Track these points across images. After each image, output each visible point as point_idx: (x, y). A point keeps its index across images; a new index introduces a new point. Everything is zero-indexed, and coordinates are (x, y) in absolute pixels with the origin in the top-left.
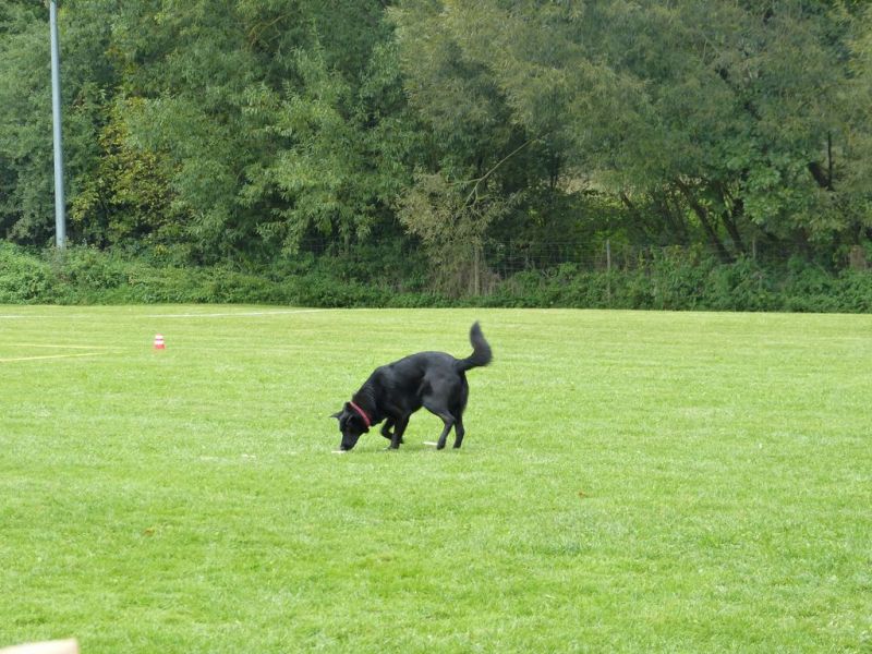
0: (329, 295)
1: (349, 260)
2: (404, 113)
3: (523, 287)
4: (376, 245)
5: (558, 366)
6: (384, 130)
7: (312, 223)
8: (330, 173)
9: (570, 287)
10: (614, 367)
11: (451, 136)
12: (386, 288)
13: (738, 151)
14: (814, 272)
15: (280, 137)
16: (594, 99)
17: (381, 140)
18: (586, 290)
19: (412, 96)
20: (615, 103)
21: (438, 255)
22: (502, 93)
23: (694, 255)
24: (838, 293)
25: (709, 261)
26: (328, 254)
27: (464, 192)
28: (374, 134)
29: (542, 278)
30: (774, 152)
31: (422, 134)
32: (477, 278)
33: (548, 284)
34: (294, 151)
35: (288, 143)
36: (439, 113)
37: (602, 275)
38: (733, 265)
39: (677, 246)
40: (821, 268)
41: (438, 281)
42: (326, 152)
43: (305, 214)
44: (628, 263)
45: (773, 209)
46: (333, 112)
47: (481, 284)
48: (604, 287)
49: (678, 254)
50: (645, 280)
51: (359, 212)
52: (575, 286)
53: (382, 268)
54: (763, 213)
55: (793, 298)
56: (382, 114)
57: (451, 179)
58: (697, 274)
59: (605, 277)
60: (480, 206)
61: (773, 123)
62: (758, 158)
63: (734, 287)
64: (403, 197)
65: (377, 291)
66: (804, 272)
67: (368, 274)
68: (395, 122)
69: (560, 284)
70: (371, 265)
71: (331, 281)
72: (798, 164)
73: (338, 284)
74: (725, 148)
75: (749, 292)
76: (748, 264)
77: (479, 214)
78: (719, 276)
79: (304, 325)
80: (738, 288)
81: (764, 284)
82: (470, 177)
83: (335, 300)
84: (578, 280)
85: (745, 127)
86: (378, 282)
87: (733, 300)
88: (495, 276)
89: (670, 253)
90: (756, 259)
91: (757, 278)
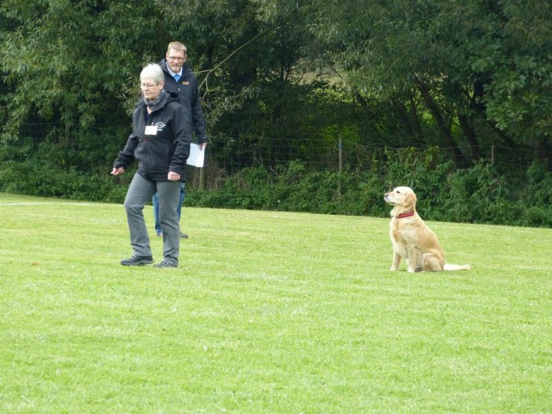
0: (47, 183)
1: (69, 148)
3: (249, 183)
4: (98, 133)
5: (298, 290)
6: (113, 14)
7: (33, 108)
8: (55, 57)
9: (299, 186)
10: (359, 295)
11: (184, 24)
13: (483, 53)
15: (5, 18)
17: (110, 25)
18: (315, 189)
23: (429, 158)
26: (48, 140)
28: (103, 18)
29: (269, 176)
30: (519, 55)
31: (153, 21)
33: (276, 181)
34: (19, 33)
35: (11, 25)
37: (333, 175)
38: (470, 170)
39: (412, 148)
42: (53, 36)
44: (360, 164)
45: (517, 115)
47: (205, 179)
48: (335, 187)
49: (413, 157)
50: (376, 182)
51: (82, 99)
52: (305, 184)
53: (104, 158)
54: (506, 118)
55: (533, 208)
58: (433, 178)
59: (337, 178)
60: (211, 98)
61: (520, 26)
62: (503, 61)
63: (471, 193)
64: (130, 86)
65: (96, 181)
66: (544, 182)
67: (89, 162)
68: (125, 7)
69: (288, 182)
70: (92, 154)
71: (50, 169)
72: (543, 70)
73: (57, 172)
74: (469, 49)
75: (487, 199)
76: (487, 169)
77: (209, 106)
78: (456, 180)
79: (19, 224)
80: (475, 195)
81: (503, 192)
82: (200, 67)
83: (53, 189)
84: (308, 179)
85: (490, 28)
86: (98, 172)
87: (469, 207)
88: (221, 170)
89: (405, 155)
90: (495, 165)
91: (495, 186)
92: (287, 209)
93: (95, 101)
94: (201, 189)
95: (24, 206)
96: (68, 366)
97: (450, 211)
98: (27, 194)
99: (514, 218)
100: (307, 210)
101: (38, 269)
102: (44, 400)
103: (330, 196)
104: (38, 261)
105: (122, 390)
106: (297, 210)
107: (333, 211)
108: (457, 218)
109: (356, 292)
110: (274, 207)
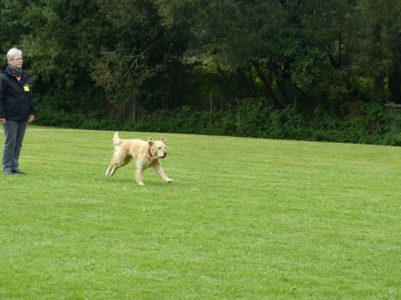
0: (48, 119)
1: (60, 99)
2: (96, 16)
3: (161, 118)
4: (76, 91)
5: (192, 177)
6: (84, 25)
7: (40, 77)
8: (51, 49)
9: (188, 119)
10: (226, 180)
11: (124, 30)
12: (81, 116)
13: (290, 46)
14: (330, 117)
15: (23, 27)
16: (208, 12)
17: (82, 31)
18: (197, 121)
19: (102, 6)
20: (221, 15)
21: (113, 98)
22: (155, 7)
23: (260, 104)
24: (343, 129)
25: (270, 108)
26: (48, 95)
27: (129, 64)
28: (79, 27)
29: (172, 114)
30: (310, 47)
31: (106, 28)
32: (134, 112)
33: (175, 117)
34: (31, 36)
35: (27, 31)
36: (117, 17)
37: (207, 113)
38: (283, 111)
39: (251, 98)
40: (334, 114)
41: (112, 112)
42: (49, 37)
43: (36, 71)
44: (222, 107)
45: (308, 80)
46: (55, 14)
47: (136, 116)
48: (208, 120)
49: (251, 103)
50: (231, 117)
51: (67, 72)
52: (191, 119)
53: (79, 104)
54: (302, 82)
55: (318, 131)
56: (83, 16)
57: (122, 55)
58: (263, 115)
59: (209, 115)
60: (139, 71)
61: (310, 31)
62: (301, 50)
63: (284, 123)
64: (94, 64)
65: (75, 117)
66: (324, 117)
67: (71, 107)
68: (91, 20)
69: (182, 117)
70: (73, 102)
71: (50, 110)
72: (323, 55)
73: (54, 113)
74: (282, 43)
75: (292, 126)
76: (292, 110)
77: (138, 75)
78: (275, 116)
79: (35, 141)
80: (286, 124)
81: (301, 122)
82: (133, 54)
83: (52, 122)
84: (193, 115)
85: (294, 32)
86: (76, 112)
87: (282, 131)
88: (145, 111)
89: (247, 102)
90: (297, 107)
91: (297, 119)
92: (181, 133)
93: (74, 73)
94: (133, 122)
95: (37, 131)
96: (69, 220)
97: (272, 133)
98: (37, 125)
99: (308, 137)
100: (193, 133)
101: (47, 166)
102: (56, 240)
103: (205, 125)
104: (47, 162)
105: (99, 234)
106: (187, 133)
107: (207, 133)
108: (276, 137)
109: (225, 178)
110: (174, 131)
